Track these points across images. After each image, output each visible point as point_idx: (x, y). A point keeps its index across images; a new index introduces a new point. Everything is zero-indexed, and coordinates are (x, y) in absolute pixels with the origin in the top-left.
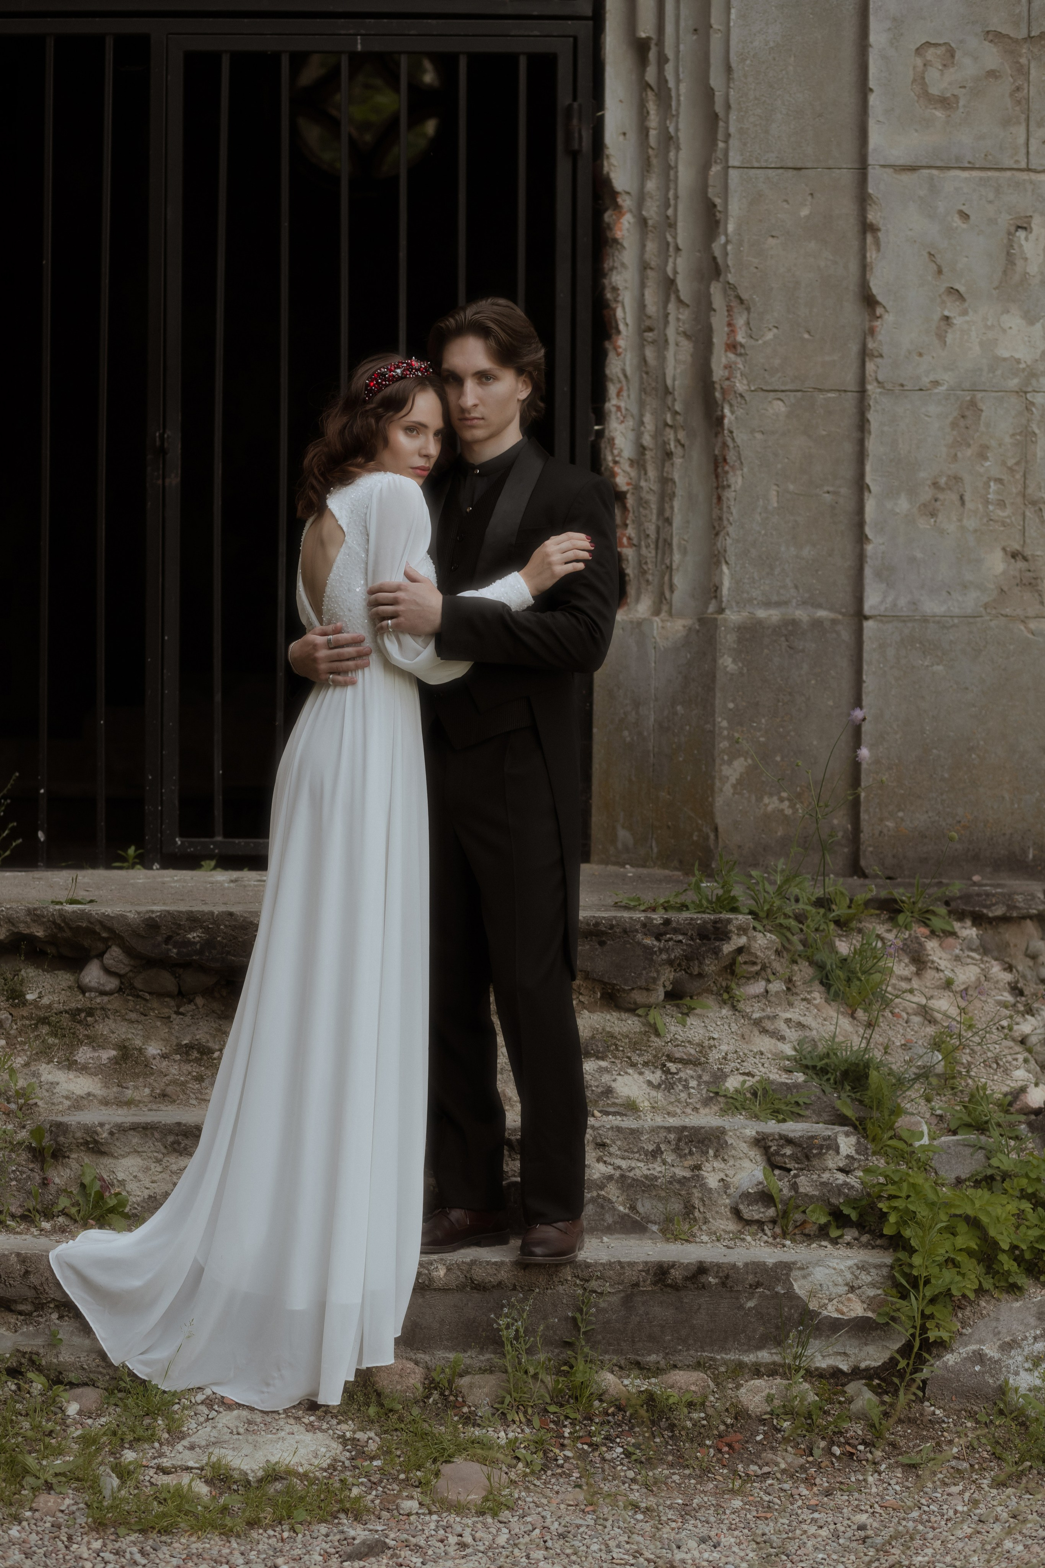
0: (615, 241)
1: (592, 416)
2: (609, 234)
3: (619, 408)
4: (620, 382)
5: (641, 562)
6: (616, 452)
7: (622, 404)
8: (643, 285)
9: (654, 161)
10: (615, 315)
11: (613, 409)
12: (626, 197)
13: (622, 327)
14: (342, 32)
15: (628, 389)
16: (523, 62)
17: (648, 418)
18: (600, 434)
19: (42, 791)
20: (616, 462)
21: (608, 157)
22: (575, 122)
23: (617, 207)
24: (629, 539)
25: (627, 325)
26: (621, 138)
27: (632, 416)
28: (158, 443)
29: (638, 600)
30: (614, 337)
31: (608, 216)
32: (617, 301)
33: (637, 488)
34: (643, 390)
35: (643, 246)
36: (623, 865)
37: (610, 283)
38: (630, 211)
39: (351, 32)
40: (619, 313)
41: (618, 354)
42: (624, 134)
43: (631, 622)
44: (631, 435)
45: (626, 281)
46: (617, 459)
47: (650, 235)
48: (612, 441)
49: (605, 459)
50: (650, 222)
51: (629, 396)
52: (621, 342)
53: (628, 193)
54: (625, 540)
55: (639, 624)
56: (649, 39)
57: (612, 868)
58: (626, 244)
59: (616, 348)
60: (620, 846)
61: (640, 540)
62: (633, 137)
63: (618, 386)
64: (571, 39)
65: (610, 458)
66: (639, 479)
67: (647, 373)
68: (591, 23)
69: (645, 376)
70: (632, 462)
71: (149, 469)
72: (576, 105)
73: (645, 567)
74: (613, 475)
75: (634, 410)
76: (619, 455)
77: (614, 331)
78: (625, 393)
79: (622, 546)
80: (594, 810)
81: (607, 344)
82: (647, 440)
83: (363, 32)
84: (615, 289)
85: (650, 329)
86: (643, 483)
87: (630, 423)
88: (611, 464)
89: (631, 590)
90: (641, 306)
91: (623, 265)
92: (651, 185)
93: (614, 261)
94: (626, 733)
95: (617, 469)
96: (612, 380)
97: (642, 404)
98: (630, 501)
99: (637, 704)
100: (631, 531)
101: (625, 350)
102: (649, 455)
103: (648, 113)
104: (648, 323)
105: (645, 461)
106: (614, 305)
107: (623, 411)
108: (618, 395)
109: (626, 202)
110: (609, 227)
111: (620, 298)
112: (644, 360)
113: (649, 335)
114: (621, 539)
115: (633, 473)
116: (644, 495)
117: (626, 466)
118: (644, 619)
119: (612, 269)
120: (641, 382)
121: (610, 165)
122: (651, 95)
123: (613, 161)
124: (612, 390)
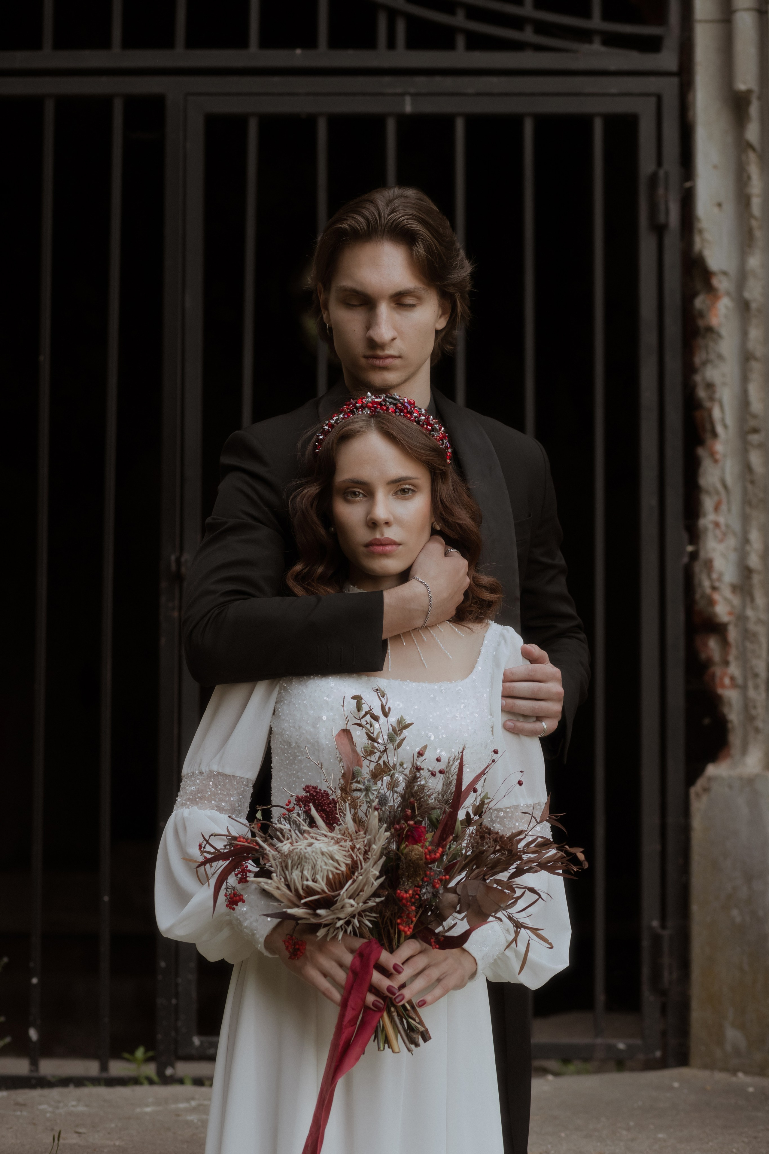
0: (710, 329)
1: (685, 536)
2: (701, 323)
3: (717, 525)
4: (717, 493)
5: (747, 706)
6: (715, 576)
7: (721, 520)
8: (745, 379)
9: (758, 234)
10: (710, 416)
11: (710, 526)
12: (723, 279)
13: (719, 429)
14: (389, 90)
15: (729, 502)
16: (598, 126)
17: (755, 536)
18: (694, 556)
19: (35, 981)
20: (714, 588)
21: (701, 232)
22: (661, 191)
23: (710, 289)
24: (732, 678)
25: (725, 426)
26: (716, 210)
27: (735, 534)
28: (173, 567)
29: (744, 751)
30: (709, 441)
31: (699, 302)
32: (712, 399)
33: (741, 618)
34: (746, 502)
35: (744, 334)
36: (734, 1072)
37: (704, 379)
38: (728, 294)
39: (399, 90)
40: (716, 413)
41: (716, 461)
42: (719, 205)
43: (741, 778)
44: (733, 556)
45: (724, 375)
46: (717, 584)
47: (754, 321)
48: (709, 564)
49: (700, 584)
50: (754, 306)
51: (729, 510)
52: (719, 447)
53: (725, 273)
54: (727, 681)
55: (750, 781)
56: (749, 92)
57: (719, 1076)
58: (724, 332)
59: (712, 454)
60: (728, 1047)
61: (745, 679)
62: (730, 208)
63: (716, 498)
64: (653, 100)
65: (706, 583)
66: (744, 606)
67: (752, 482)
68: (675, 80)
69: (749, 486)
70: (734, 588)
71: (163, 599)
72: (661, 173)
73: (753, 712)
74: (711, 602)
75: (736, 525)
76: (719, 579)
77: (708, 435)
78: (724, 507)
79: (723, 686)
80: (695, 1004)
81: (701, 452)
82: (754, 561)
83: (412, 90)
84: (710, 386)
85: (755, 431)
86: (749, 613)
87: (732, 542)
88: (708, 591)
89: (735, 739)
90: (744, 403)
91: (720, 357)
92: (754, 262)
93: (708, 353)
94: (735, 912)
95: (716, 596)
96: (708, 493)
97: (745, 519)
98: (733, 634)
99: (749, 878)
100: (734, 669)
101: (725, 456)
102: (756, 579)
103: (749, 178)
104: (753, 423)
105: (751, 586)
106: (707, 404)
107: (723, 527)
108: (717, 508)
109: (721, 284)
110: (701, 315)
111: (717, 396)
112: (747, 468)
113: (754, 438)
114: (722, 679)
115: (736, 601)
116: (752, 626)
117: (727, 592)
118: (757, 776)
119: (705, 363)
120: (745, 492)
121: (703, 240)
122: (752, 157)
123: (707, 235)
124: (708, 503)
